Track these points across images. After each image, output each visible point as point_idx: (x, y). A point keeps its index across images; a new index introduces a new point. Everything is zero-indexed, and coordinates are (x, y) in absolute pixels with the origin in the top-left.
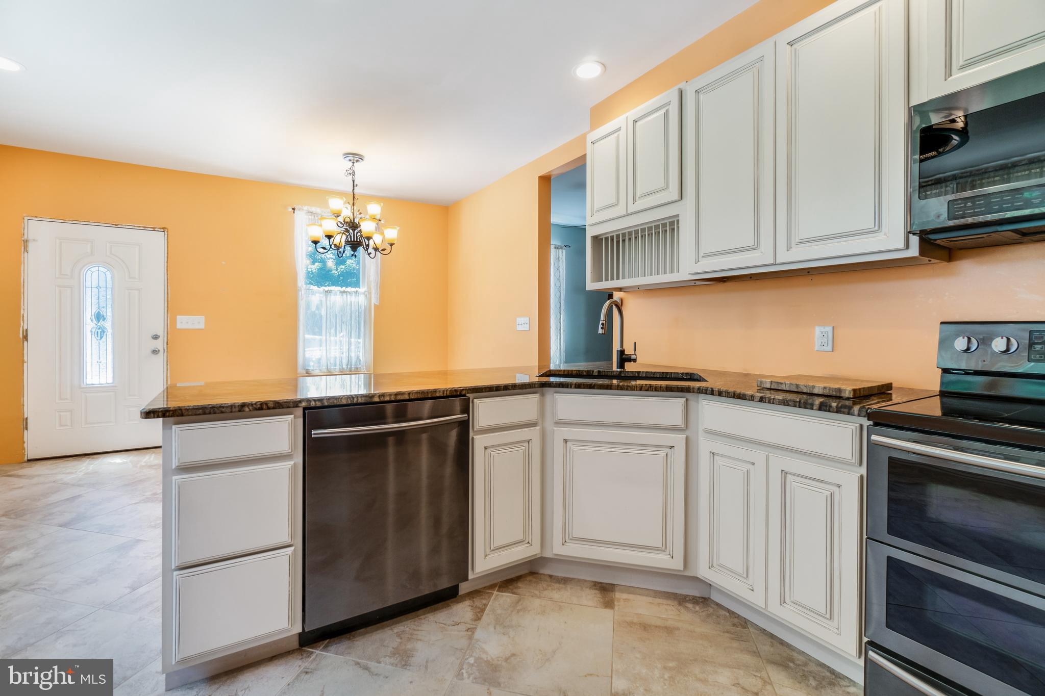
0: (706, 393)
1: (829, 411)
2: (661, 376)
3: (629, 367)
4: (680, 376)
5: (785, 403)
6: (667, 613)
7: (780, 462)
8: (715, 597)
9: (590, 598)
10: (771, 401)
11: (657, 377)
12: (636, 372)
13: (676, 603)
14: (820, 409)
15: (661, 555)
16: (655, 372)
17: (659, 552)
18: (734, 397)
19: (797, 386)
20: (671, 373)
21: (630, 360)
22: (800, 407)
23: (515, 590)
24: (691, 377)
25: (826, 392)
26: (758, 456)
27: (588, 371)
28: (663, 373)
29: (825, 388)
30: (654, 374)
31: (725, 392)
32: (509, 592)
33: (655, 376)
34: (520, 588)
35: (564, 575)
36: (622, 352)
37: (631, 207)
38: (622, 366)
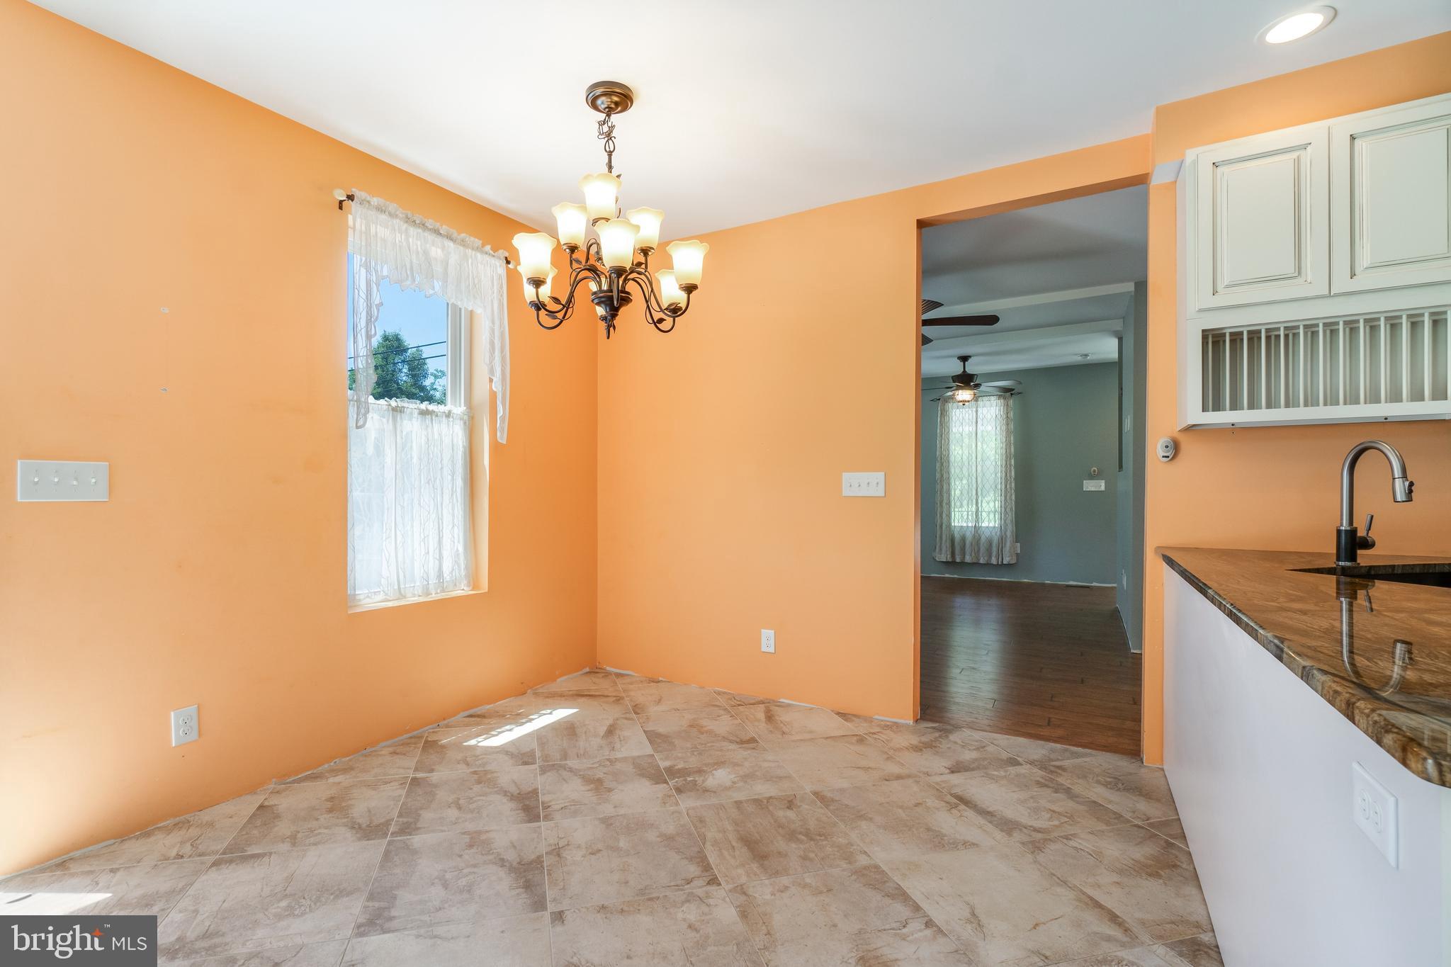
21: (1369, 545)
36: (1352, 533)
37: (1342, 283)
38: (1353, 558)
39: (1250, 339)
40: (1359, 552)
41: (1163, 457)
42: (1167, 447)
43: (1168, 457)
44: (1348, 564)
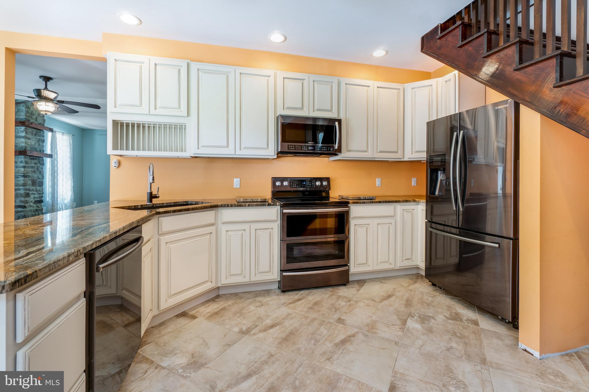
0: (225, 207)
1: (271, 205)
2: (174, 204)
3: (155, 201)
4: (182, 203)
5: (257, 205)
6: (214, 307)
7: (254, 226)
8: (221, 292)
9: (182, 321)
10: (252, 206)
11: (172, 205)
12: (161, 203)
13: (212, 302)
14: (268, 205)
15: (207, 284)
16: (171, 203)
17: (206, 283)
18: (238, 206)
19: (252, 199)
20: (178, 202)
21: (156, 197)
22: (262, 206)
23: (146, 343)
24: (186, 204)
25: (262, 200)
26: (246, 226)
27: (135, 206)
28: (175, 202)
29: (261, 199)
30: (170, 204)
31: (234, 205)
32: (145, 345)
33: (171, 205)
34: (147, 341)
35: (159, 323)
36: (151, 193)
37: (153, 111)
38: (151, 201)
39: (126, 126)
40: (153, 199)
41: (114, 166)
42: (115, 163)
43: (116, 167)
44: (149, 203)
